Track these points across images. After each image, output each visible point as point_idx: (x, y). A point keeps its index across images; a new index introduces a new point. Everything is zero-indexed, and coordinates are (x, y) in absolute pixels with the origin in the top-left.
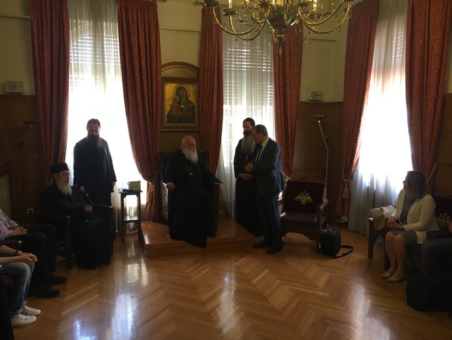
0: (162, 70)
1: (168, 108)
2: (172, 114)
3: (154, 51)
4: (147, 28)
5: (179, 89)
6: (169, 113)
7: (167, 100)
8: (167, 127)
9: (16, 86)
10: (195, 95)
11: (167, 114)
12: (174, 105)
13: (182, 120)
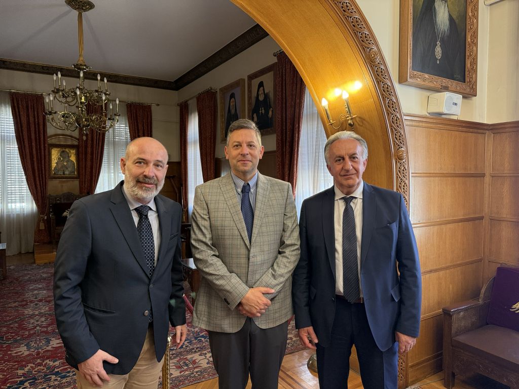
0: (48, 139)
2: (58, 169)
3: (41, 127)
4: (36, 113)
5: (63, 152)
6: (55, 168)
7: (53, 160)
10: (75, 156)
11: (53, 169)
12: (59, 163)
13: (65, 173)
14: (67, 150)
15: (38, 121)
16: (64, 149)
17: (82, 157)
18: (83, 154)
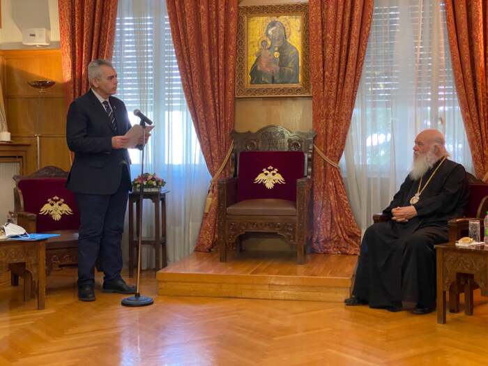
1: (252, 60)
2: (259, 68)
5: (274, 24)
6: (255, 67)
8: (249, 91)
9: (33, 35)
10: (299, 34)
11: (250, 69)
12: (263, 52)
13: (275, 78)
14: (282, 19)
16: (275, 18)
17: (317, 33)
18: (316, 25)
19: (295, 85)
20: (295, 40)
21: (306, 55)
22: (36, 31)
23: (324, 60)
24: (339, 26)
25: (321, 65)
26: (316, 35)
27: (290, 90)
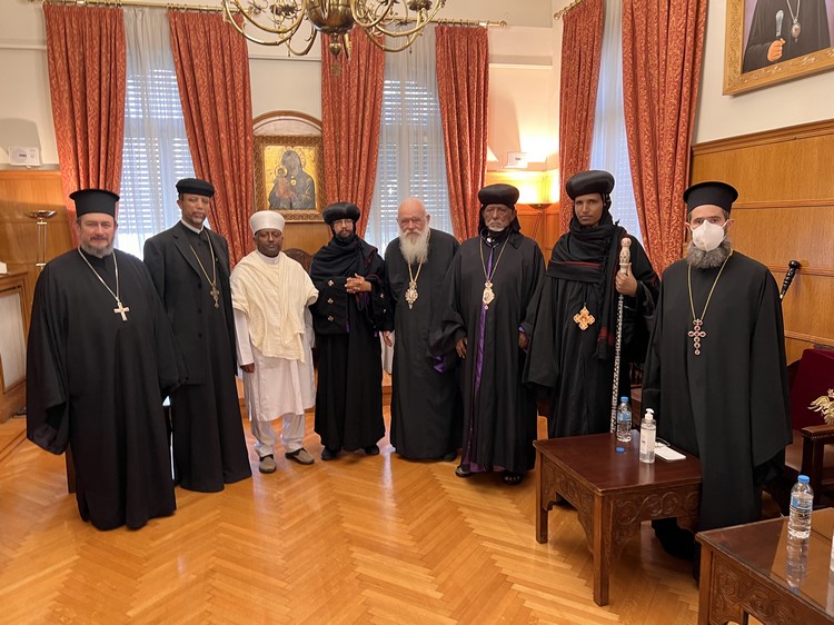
0: (255, 126)
2: (277, 195)
4: (227, 57)
5: (289, 153)
6: (273, 193)
7: (267, 173)
9: (25, 156)
10: (314, 164)
11: (267, 195)
12: (280, 180)
13: (294, 204)
14: (297, 149)
15: (232, 80)
16: (290, 148)
17: (331, 164)
18: (331, 158)
19: (312, 212)
20: (310, 169)
21: (322, 183)
22: (27, 151)
23: (339, 190)
24: (351, 159)
25: (336, 194)
26: (330, 166)
27: (308, 216)
